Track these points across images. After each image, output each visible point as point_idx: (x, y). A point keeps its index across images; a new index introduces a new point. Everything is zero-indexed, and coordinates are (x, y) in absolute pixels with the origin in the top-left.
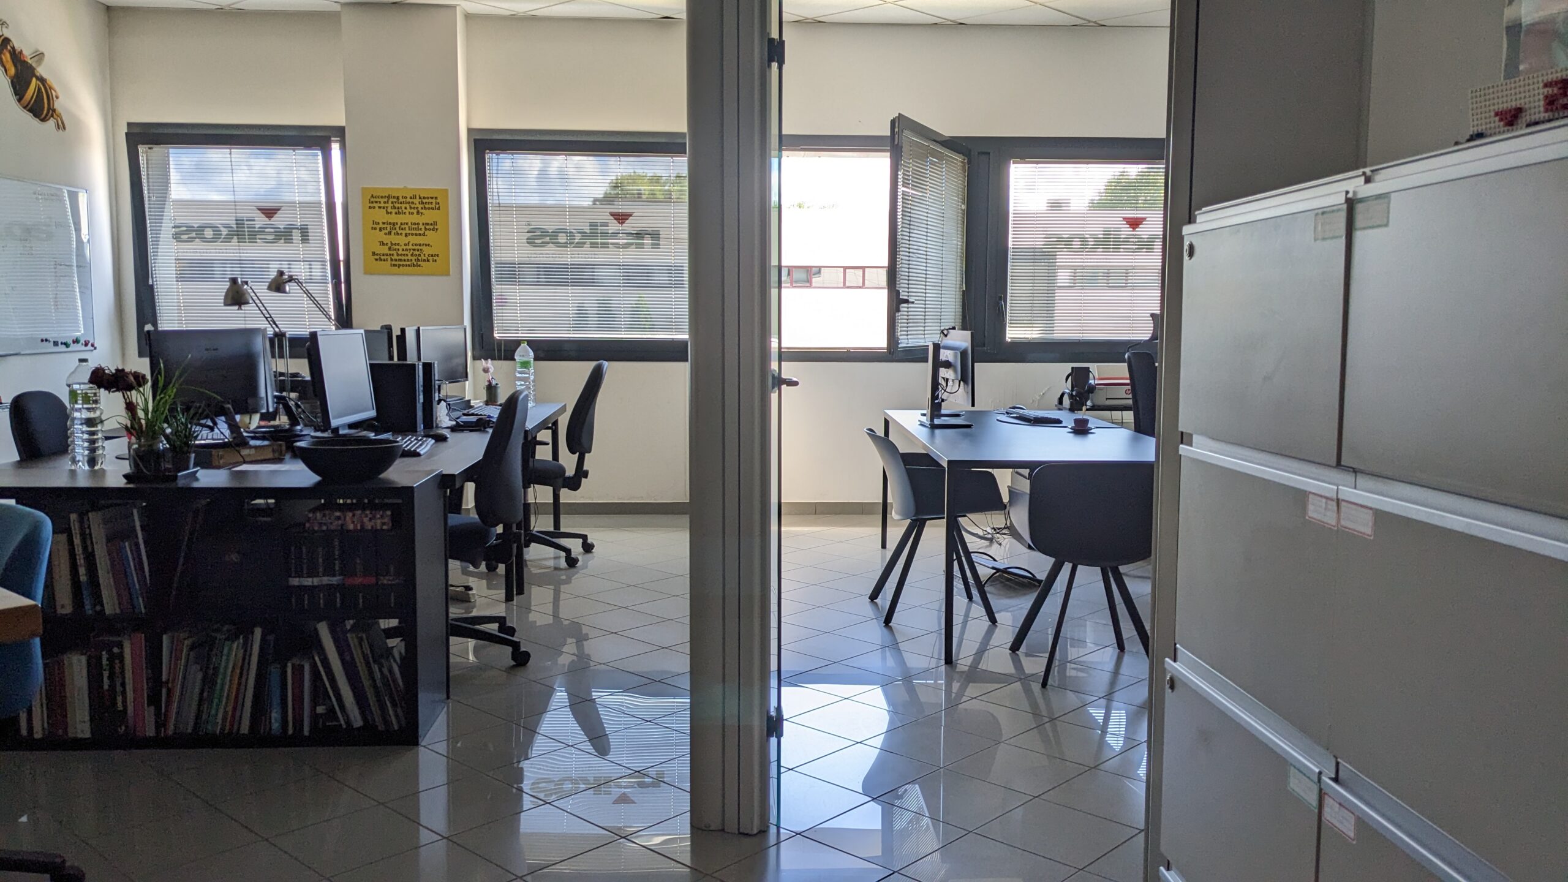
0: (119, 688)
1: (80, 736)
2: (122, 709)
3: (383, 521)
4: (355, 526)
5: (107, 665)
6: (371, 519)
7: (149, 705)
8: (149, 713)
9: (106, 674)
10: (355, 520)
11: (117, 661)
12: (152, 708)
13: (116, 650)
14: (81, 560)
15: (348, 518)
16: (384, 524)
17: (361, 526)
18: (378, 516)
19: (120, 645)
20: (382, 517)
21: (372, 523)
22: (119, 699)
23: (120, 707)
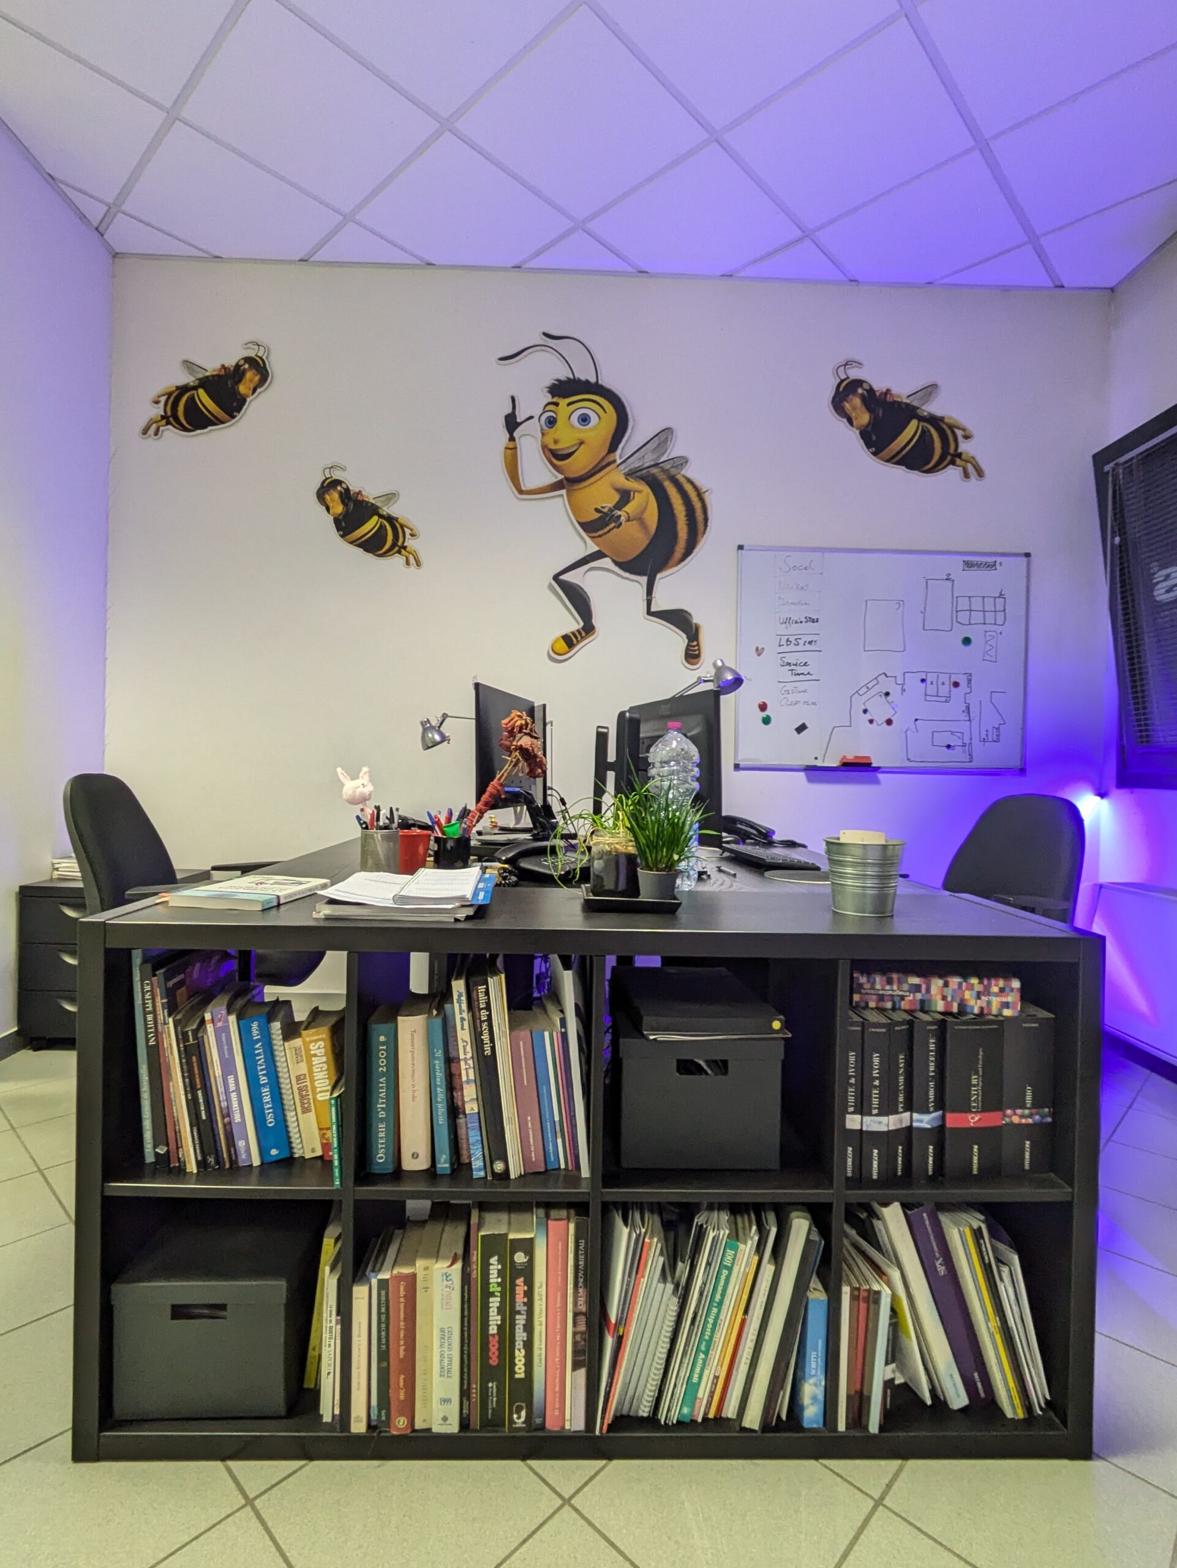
0: (520, 1335)
1: (437, 1429)
2: (522, 1376)
3: (1004, 1000)
4: (948, 1004)
5: (499, 1284)
6: (979, 996)
7: (576, 1366)
8: (576, 1382)
9: (495, 1302)
10: (948, 992)
11: (520, 1281)
12: (582, 1373)
13: (520, 1258)
14: (467, 1071)
15: (934, 990)
16: (1006, 1005)
17: (959, 1005)
18: (995, 989)
19: (528, 1246)
20: (1002, 990)
21: (983, 1002)
22: (520, 1355)
23: (520, 1372)
